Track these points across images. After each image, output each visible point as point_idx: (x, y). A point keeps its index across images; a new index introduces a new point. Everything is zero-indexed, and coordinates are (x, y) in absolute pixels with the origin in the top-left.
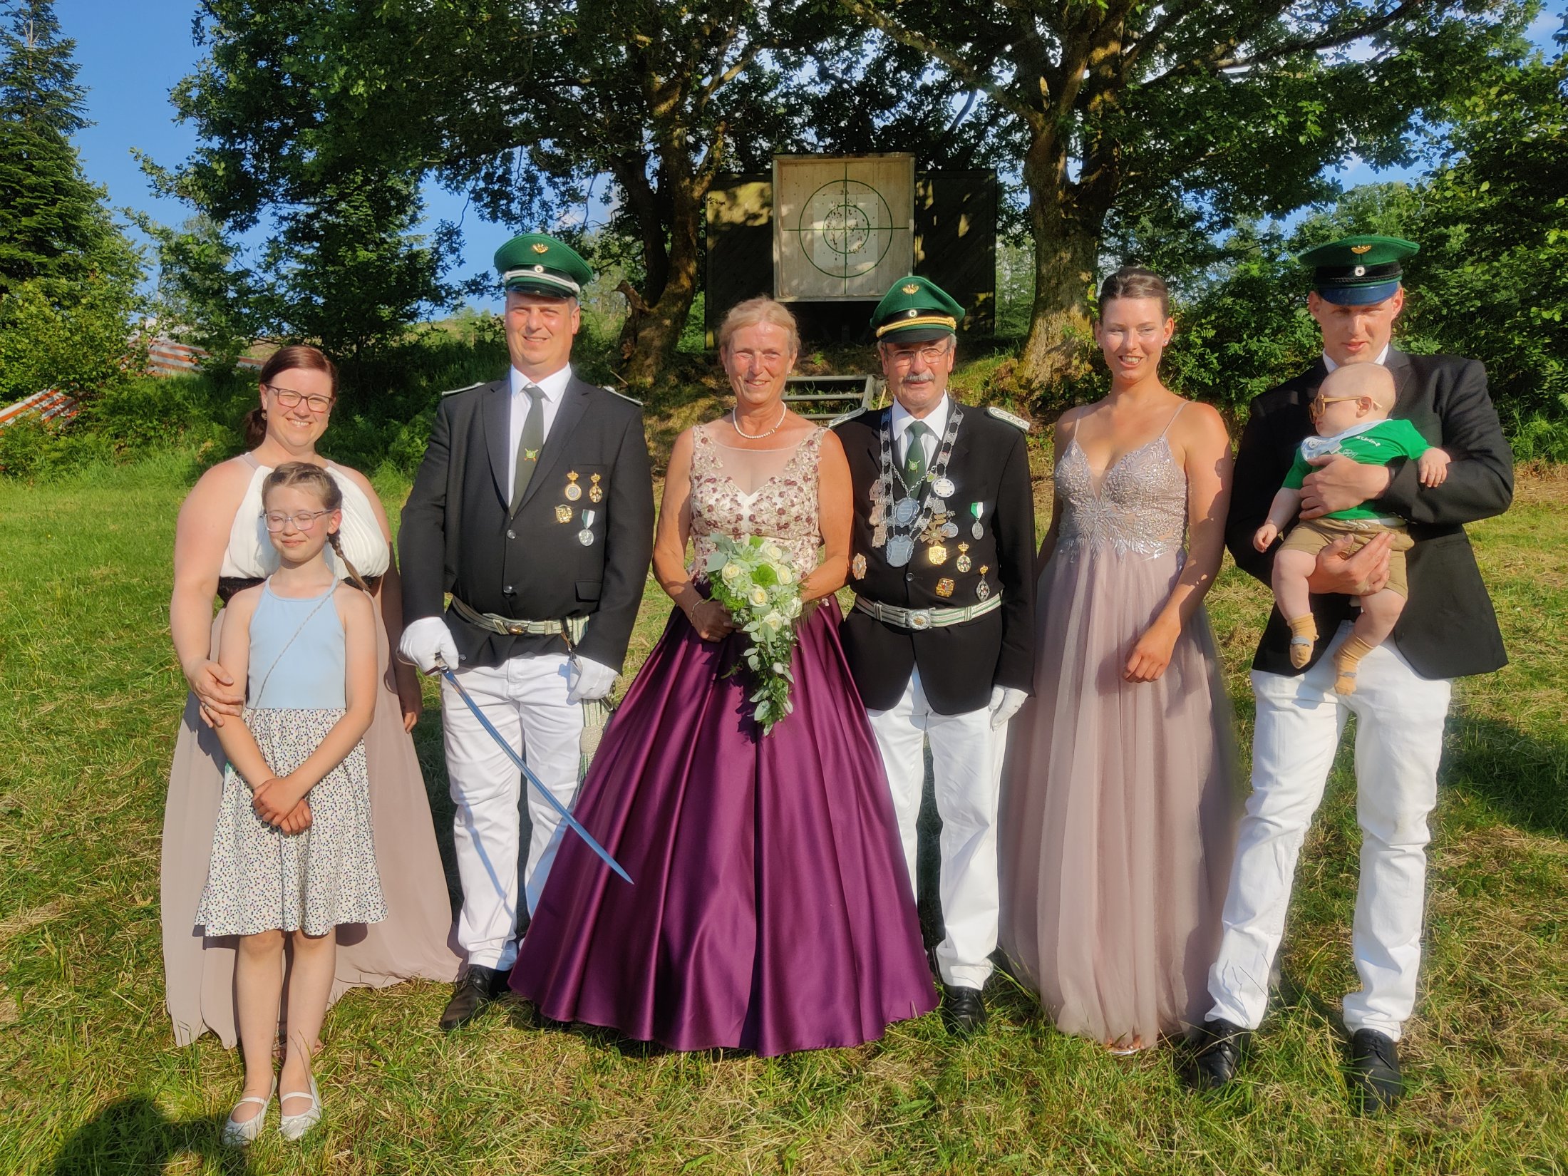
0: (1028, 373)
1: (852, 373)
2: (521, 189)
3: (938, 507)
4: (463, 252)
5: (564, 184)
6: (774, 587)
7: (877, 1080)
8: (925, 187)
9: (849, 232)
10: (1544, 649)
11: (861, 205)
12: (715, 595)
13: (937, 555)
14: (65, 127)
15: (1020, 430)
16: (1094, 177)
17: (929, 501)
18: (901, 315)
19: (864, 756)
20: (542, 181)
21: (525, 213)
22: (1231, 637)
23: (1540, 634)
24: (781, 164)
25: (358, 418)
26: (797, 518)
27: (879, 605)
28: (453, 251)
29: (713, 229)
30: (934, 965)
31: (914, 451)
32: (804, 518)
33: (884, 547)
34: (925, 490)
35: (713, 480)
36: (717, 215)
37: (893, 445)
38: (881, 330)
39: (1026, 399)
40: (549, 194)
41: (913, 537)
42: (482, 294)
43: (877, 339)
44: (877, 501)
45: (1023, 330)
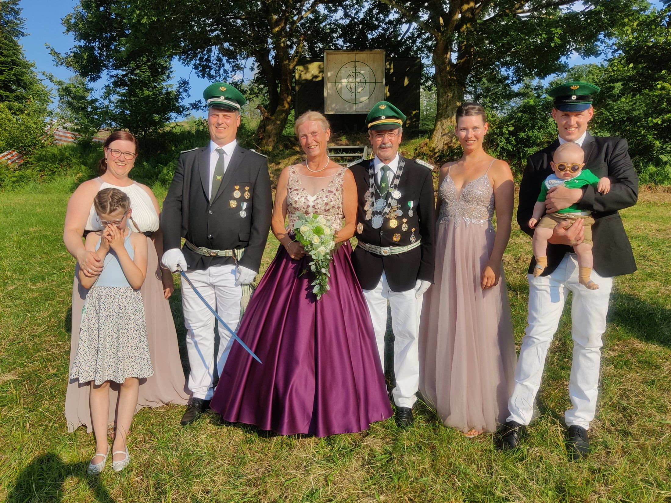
0: (433, 145)
1: (358, 145)
2: (215, 64)
3: (394, 203)
4: (190, 92)
5: (234, 62)
6: (322, 236)
7: (367, 446)
8: (390, 64)
9: (357, 84)
10: (652, 264)
11: (362, 72)
12: (297, 239)
13: (393, 224)
14: (16, 36)
15: (430, 169)
16: (463, 60)
17: (390, 200)
18: (379, 118)
19: (362, 309)
20: (224, 61)
21: (217, 75)
22: (519, 259)
23: (650, 258)
24: (328, 54)
25: (145, 164)
26: (333, 207)
27: (368, 245)
28: (186, 91)
29: (298, 82)
30: (391, 398)
31: (384, 178)
32: (336, 207)
33: (371, 220)
34: (388, 195)
35: (297, 190)
36: (300, 76)
37: (375, 175)
38: (370, 125)
39: (432, 156)
40: (227, 67)
41: (383, 216)
42: (198, 109)
43: (368, 129)
44: (368, 200)
45: (432, 127)
